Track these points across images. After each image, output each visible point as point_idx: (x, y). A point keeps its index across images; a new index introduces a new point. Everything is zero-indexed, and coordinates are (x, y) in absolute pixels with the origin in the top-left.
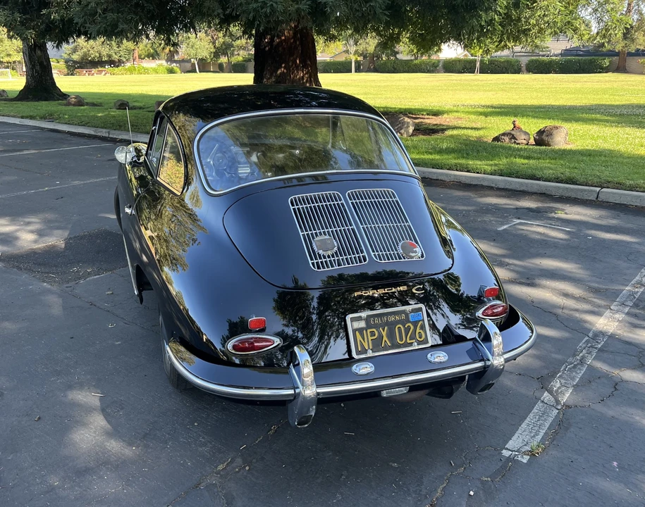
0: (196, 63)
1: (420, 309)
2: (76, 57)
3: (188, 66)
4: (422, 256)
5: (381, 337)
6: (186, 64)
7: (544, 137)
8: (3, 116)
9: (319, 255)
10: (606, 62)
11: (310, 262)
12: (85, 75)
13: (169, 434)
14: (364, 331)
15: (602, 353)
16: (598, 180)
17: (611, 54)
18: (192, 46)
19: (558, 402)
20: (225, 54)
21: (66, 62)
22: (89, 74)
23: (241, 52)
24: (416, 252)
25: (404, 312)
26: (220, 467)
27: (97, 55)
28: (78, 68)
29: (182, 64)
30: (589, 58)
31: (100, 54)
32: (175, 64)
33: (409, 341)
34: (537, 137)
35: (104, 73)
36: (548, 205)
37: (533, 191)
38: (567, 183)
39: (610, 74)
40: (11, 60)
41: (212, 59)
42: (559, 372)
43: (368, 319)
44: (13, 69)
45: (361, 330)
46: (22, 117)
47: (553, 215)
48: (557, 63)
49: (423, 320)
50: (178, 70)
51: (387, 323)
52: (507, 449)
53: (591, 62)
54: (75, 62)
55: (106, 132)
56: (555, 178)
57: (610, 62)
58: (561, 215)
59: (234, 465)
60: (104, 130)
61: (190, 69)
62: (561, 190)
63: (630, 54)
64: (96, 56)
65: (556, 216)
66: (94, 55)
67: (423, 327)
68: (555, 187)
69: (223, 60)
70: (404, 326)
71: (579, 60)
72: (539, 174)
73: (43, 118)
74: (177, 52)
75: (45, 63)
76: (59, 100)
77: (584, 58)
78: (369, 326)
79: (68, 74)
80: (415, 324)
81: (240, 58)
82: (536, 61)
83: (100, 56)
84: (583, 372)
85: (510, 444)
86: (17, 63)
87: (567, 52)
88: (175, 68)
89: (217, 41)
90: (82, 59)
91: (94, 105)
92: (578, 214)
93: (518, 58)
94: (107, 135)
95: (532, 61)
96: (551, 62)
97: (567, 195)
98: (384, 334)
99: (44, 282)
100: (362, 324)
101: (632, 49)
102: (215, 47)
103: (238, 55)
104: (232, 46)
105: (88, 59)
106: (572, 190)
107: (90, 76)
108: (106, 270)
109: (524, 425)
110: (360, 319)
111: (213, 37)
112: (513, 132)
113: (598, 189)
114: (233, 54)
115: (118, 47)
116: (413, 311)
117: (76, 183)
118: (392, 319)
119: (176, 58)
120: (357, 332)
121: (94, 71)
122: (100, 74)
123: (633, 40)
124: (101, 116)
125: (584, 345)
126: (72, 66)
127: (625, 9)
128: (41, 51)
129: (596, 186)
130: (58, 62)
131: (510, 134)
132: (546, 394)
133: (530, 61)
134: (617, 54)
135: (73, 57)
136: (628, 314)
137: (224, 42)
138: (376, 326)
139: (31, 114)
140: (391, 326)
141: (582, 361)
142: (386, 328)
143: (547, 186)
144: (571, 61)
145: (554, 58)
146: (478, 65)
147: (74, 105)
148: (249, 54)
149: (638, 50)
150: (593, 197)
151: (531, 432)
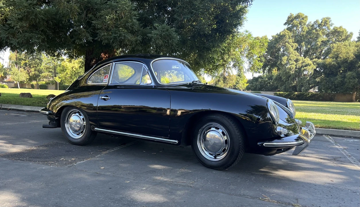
0: (18, 83)
3: (13, 85)
6: (12, 84)
18: (16, 75)
20: (35, 80)
23: (44, 79)
29: (9, 84)
32: (5, 83)
41: (27, 82)
50: (7, 86)
61: (14, 86)
69: (34, 83)
74: (6, 77)
81: (44, 82)
88: (5, 85)
89: (31, 73)
102: (29, 75)
103: (43, 80)
104: (40, 76)
111: (28, 71)
114: (40, 80)
119: (5, 80)
123: (227, 84)
137: (34, 74)
148: (49, 80)
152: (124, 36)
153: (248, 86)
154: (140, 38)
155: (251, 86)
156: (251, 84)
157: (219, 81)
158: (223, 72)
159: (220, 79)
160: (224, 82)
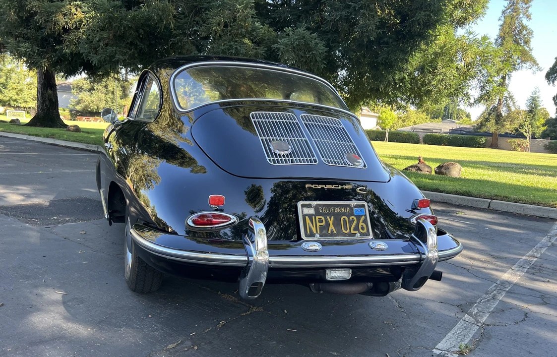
1: (364, 206)
2: (78, 108)
4: (365, 166)
5: (328, 225)
7: (443, 170)
8: (14, 133)
9: (275, 154)
10: (483, 140)
11: (268, 159)
12: (84, 120)
13: (123, 322)
14: (313, 217)
15: (510, 293)
16: (489, 194)
17: (487, 134)
19: (478, 322)
21: (71, 111)
22: (87, 121)
24: (359, 162)
25: (348, 206)
26: (170, 346)
27: (96, 107)
28: (79, 115)
30: (470, 136)
31: (98, 107)
33: (352, 232)
34: (438, 171)
35: (99, 120)
36: (450, 209)
37: (437, 200)
38: (464, 196)
39: (486, 149)
40: (27, 106)
42: (476, 303)
43: (317, 208)
44: (28, 113)
45: (310, 216)
46: (29, 135)
47: (455, 214)
48: (446, 138)
49: (366, 215)
51: (334, 214)
52: (437, 349)
53: (471, 139)
54: (78, 112)
55: (95, 147)
56: (454, 192)
57: (486, 140)
58: (461, 214)
59: (184, 345)
60: (94, 146)
62: (460, 200)
63: (501, 135)
64: (94, 108)
65: (458, 215)
66: (93, 107)
67: (365, 221)
68: (455, 198)
70: (349, 219)
71: (462, 137)
72: (441, 188)
73: (47, 136)
75: (54, 100)
76: (60, 127)
77: (466, 136)
78: (317, 213)
79: (71, 120)
80: (358, 217)
82: (431, 136)
83: (97, 109)
84: (496, 304)
85: (439, 346)
86: (32, 109)
87: (453, 131)
90: (84, 109)
91: (88, 133)
92: (475, 215)
93: (417, 133)
94: (96, 149)
95: (427, 136)
96: (441, 137)
97: (465, 204)
98: (331, 222)
99: (27, 223)
100: (311, 211)
101: (502, 131)
105: (87, 110)
106: (468, 200)
107: (88, 122)
108: (82, 220)
109: (450, 334)
110: (309, 206)
112: (419, 165)
113: (489, 200)
115: (112, 103)
116: (357, 206)
117: (67, 171)
118: (338, 210)
120: (307, 217)
121: (91, 118)
122: (96, 121)
123: (503, 126)
124: (93, 138)
125: (494, 288)
126: (74, 114)
127: (497, 103)
128: (52, 90)
129: (487, 198)
130: (64, 111)
131: (417, 166)
132: (466, 316)
133: (425, 136)
134: (491, 135)
135: (76, 107)
136: (527, 272)
138: (325, 215)
139: (37, 133)
140: (337, 217)
141: (494, 298)
142: (332, 218)
143: (448, 197)
144: (456, 138)
145: (444, 134)
146: (387, 135)
147: (72, 131)
149: (507, 133)
150: (486, 206)
151: (457, 339)
153: (546, 130)
155: (552, 131)
156: (552, 128)
157: (487, 120)
158: (496, 105)
159: (490, 117)
160: (497, 123)
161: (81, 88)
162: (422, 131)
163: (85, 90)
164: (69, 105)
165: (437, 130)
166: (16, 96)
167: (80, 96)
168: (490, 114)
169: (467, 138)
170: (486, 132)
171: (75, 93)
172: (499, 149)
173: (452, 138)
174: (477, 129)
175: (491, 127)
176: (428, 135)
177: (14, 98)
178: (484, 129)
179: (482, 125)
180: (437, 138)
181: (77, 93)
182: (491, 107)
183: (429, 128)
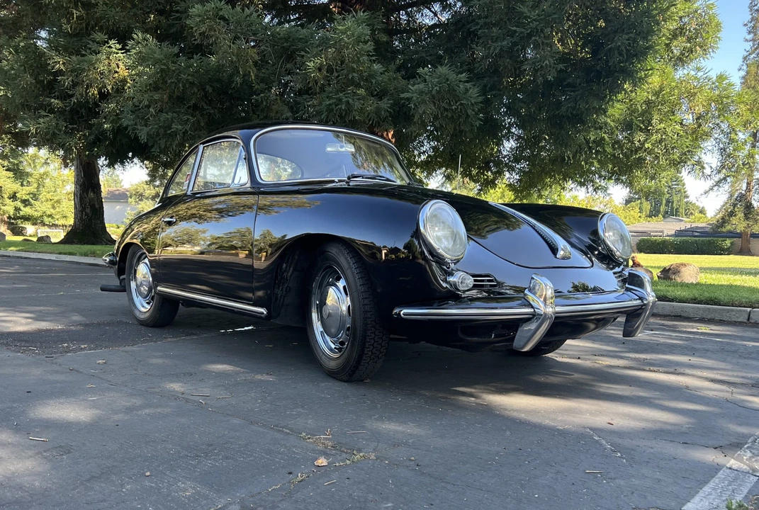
8: (39, 252)
10: (728, 242)
17: (732, 235)
30: (708, 239)
39: (731, 256)
40: (67, 223)
46: (60, 254)
48: (671, 243)
53: (710, 243)
57: (732, 243)
63: (754, 236)
71: (696, 241)
75: (97, 208)
77: (701, 239)
82: (647, 240)
87: (680, 233)
95: (641, 241)
96: (664, 242)
101: (756, 229)
123: (756, 221)
127: (744, 188)
130: (118, 228)
133: (640, 240)
134: (739, 235)
144: (687, 242)
145: (668, 238)
152: (348, 102)
154: (385, 104)
157: (732, 214)
158: (743, 192)
159: (736, 209)
160: (747, 217)
161: (141, 195)
162: (635, 234)
163: (147, 198)
164: (124, 220)
165: (657, 232)
166: (52, 211)
167: (140, 206)
168: (735, 205)
169: (702, 241)
170: (730, 232)
171: (133, 203)
172: (753, 255)
173: (680, 242)
174: (718, 227)
175: (738, 223)
176: (644, 240)
177: (48, 213)
178: (728, 227)
179: (723, 222)
180: (658, 244)
181: (136, 202)
182: (736, 195)
183: (645, 229)
